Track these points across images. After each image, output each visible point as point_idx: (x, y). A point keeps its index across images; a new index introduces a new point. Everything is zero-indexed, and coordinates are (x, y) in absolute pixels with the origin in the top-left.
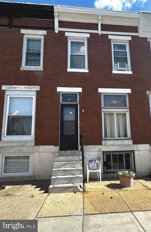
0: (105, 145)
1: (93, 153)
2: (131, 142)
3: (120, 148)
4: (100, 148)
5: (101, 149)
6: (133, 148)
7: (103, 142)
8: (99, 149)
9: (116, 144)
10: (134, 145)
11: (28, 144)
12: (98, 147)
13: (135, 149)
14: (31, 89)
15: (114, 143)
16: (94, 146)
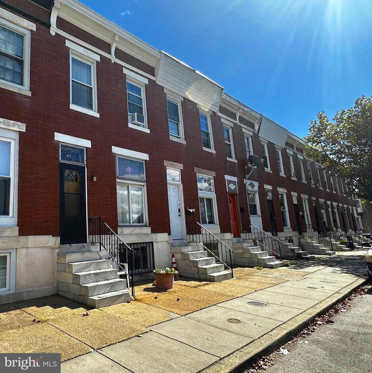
0: (121, 234)
2: (148, 230)
3: (138, 239)
6: (152, 239)
7: (119, 230)
9: (133, 232)
10: (152, 234)
14: (9, 126)
15: (132, 231)
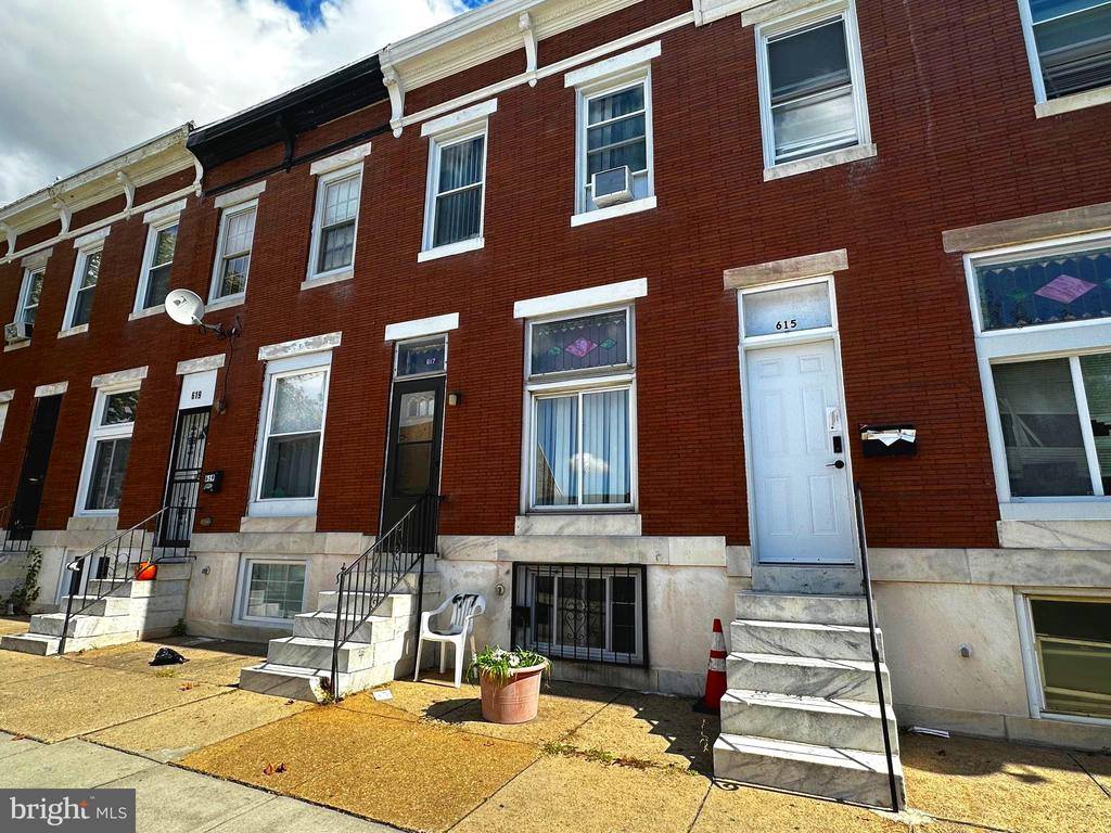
0: (526, 534)
1: (477, 569)
2: (633, 525)
4: (506, 549)
5: (507, 552)
6: (642, 554)
7: (519, 523)
8: (501, 552)
9: (566, 532)
10: (644, 539)
11: (302, 528)
12: (498, 543)
13: (650, 559)
14: (320, 344)
15: (561, 528)
16: (481, 539)
